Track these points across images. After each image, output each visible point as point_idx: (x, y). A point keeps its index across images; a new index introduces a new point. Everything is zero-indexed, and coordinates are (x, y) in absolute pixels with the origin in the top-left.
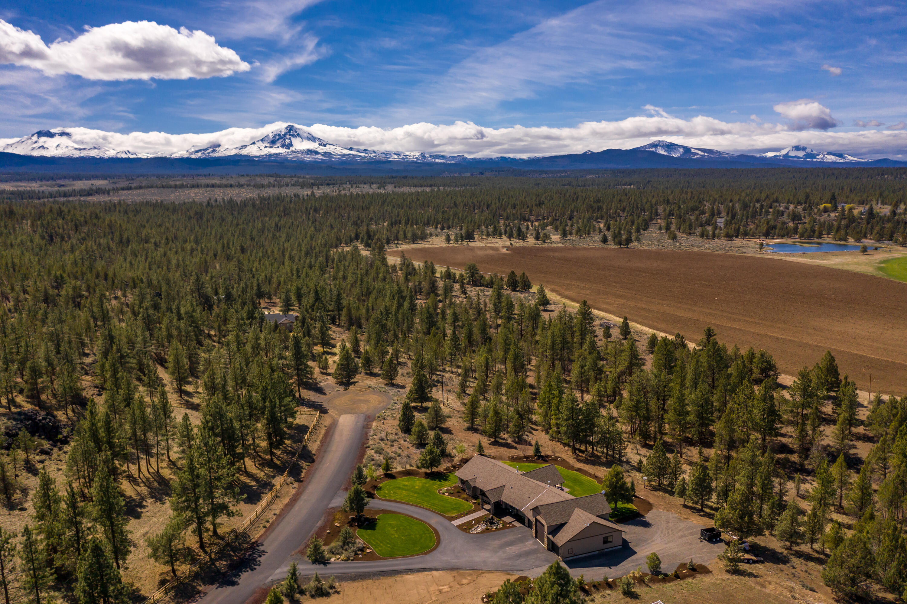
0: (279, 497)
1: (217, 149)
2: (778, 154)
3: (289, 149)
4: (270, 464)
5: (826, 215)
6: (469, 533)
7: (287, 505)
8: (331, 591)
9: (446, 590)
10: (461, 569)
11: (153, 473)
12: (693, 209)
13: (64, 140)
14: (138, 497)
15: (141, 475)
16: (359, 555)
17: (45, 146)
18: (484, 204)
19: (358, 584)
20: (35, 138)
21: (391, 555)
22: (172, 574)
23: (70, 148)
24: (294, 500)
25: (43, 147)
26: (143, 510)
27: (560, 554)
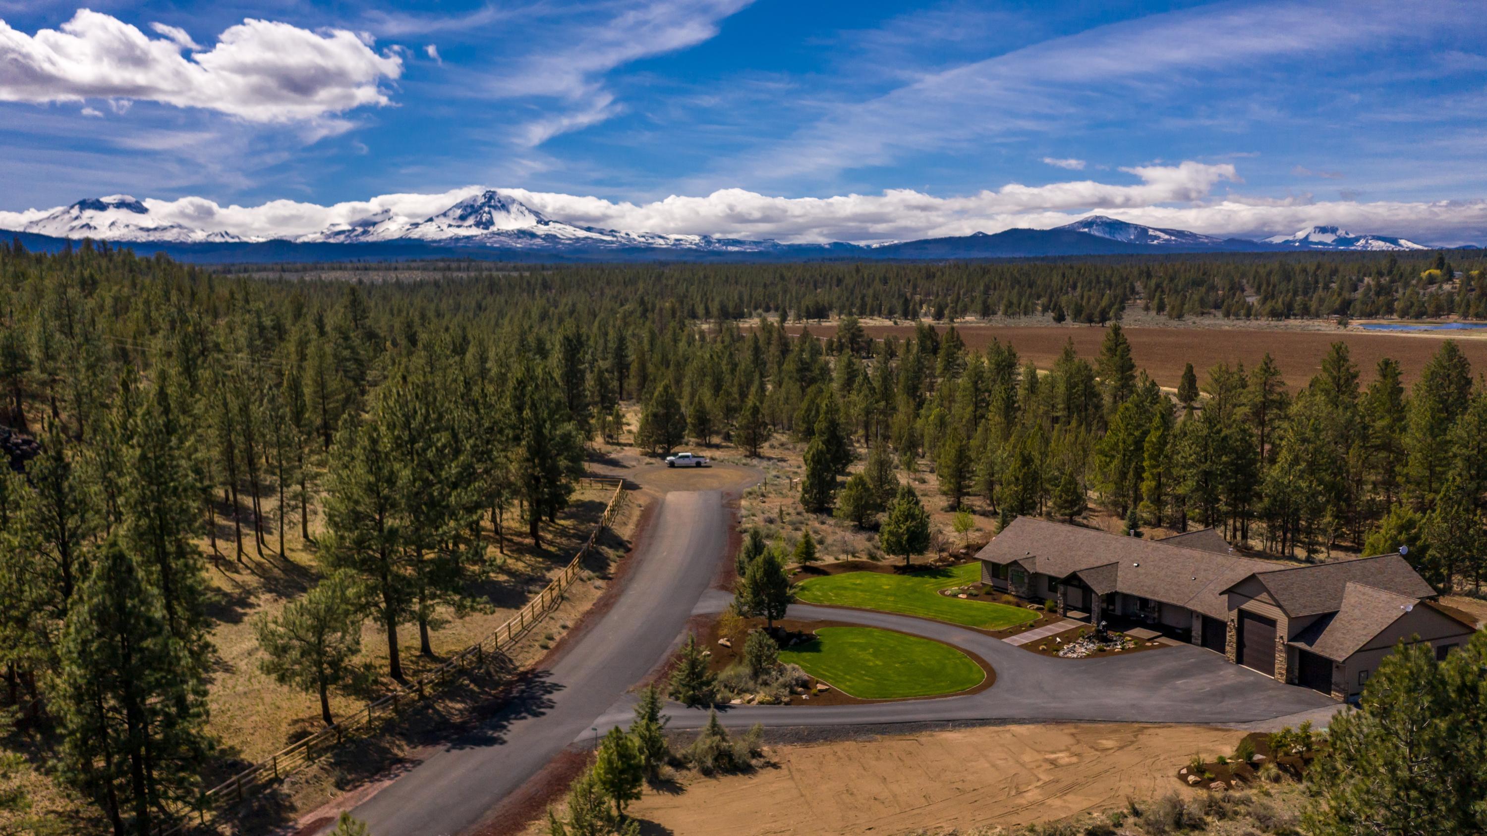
0: (567, 599)
1: (371, 229)
2: (1291, 238)
3: (487, 228)
4: (536, 550)
5: (1433, 288)
6: (1058, 656)
7: (589, 613)
8: (754, 762)
9: (1067, 760)
10: (1080, 720)
11: (272, 557)
12: (1197, 283)
13: (123, 215)
14: (237, 591)
15: (244, 559)
16: (800, 694)
17: (92, 224)
18: (831, 278)
19: (820, 750)
20: (75, 212)
21: (883, 696)
22: (323, 722)
23: (131, 227)
24: (604, 606)
25: (88, 226)
26: (248, 610)
27: (1337, 685)
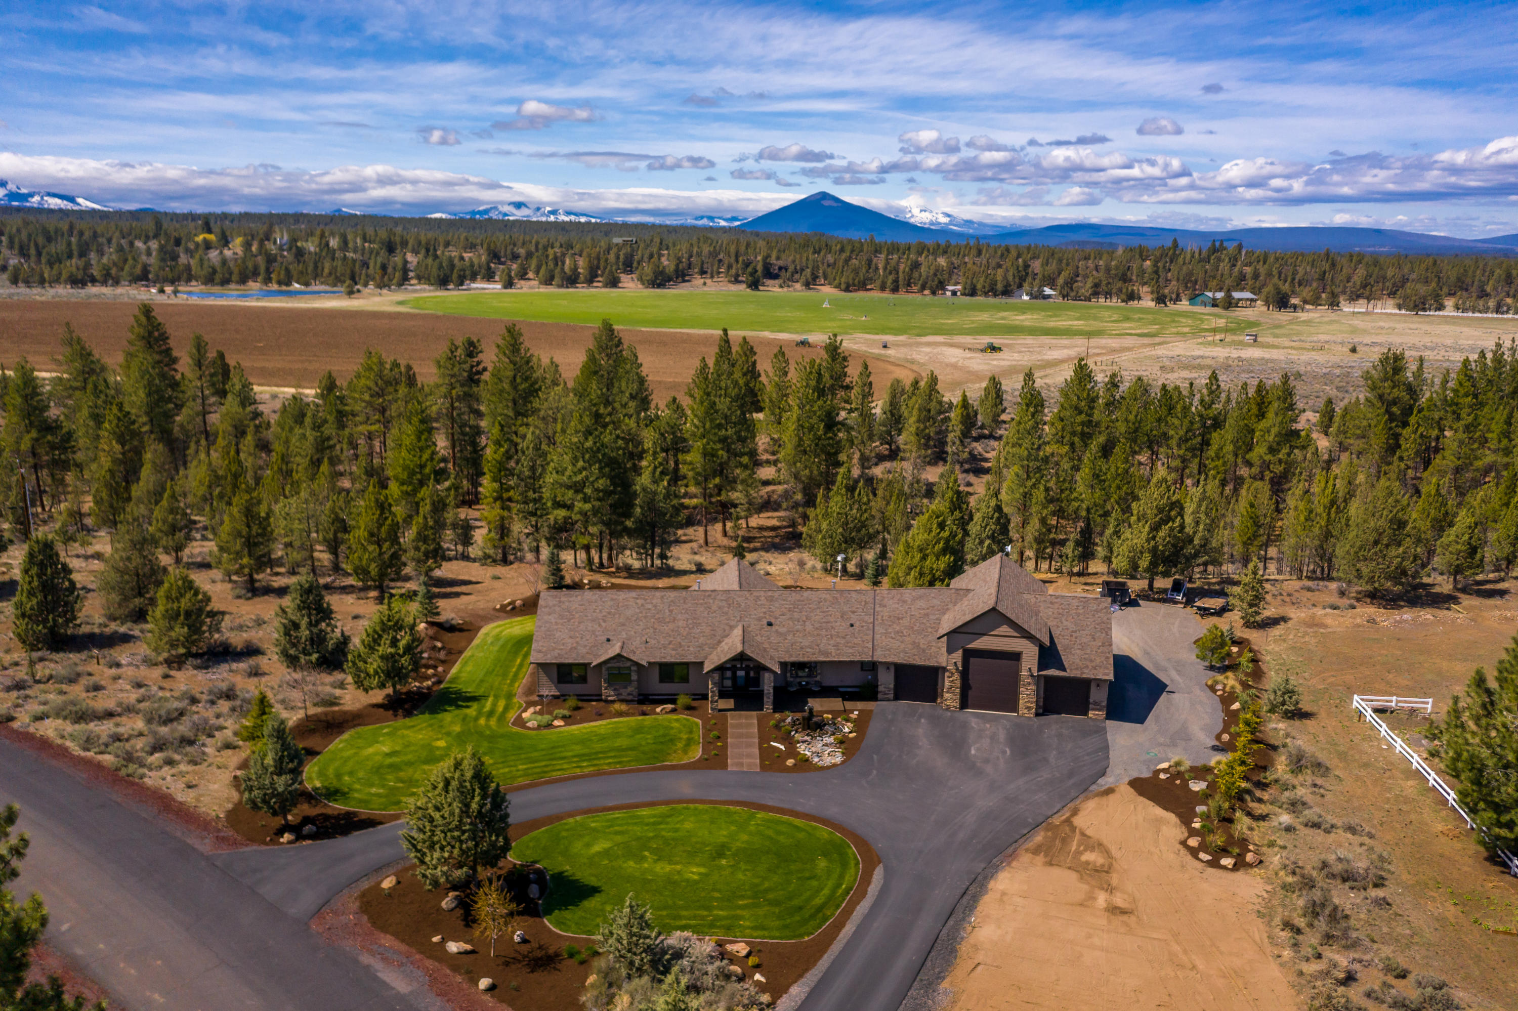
16: (746, 977)
27: (1095, 703)
